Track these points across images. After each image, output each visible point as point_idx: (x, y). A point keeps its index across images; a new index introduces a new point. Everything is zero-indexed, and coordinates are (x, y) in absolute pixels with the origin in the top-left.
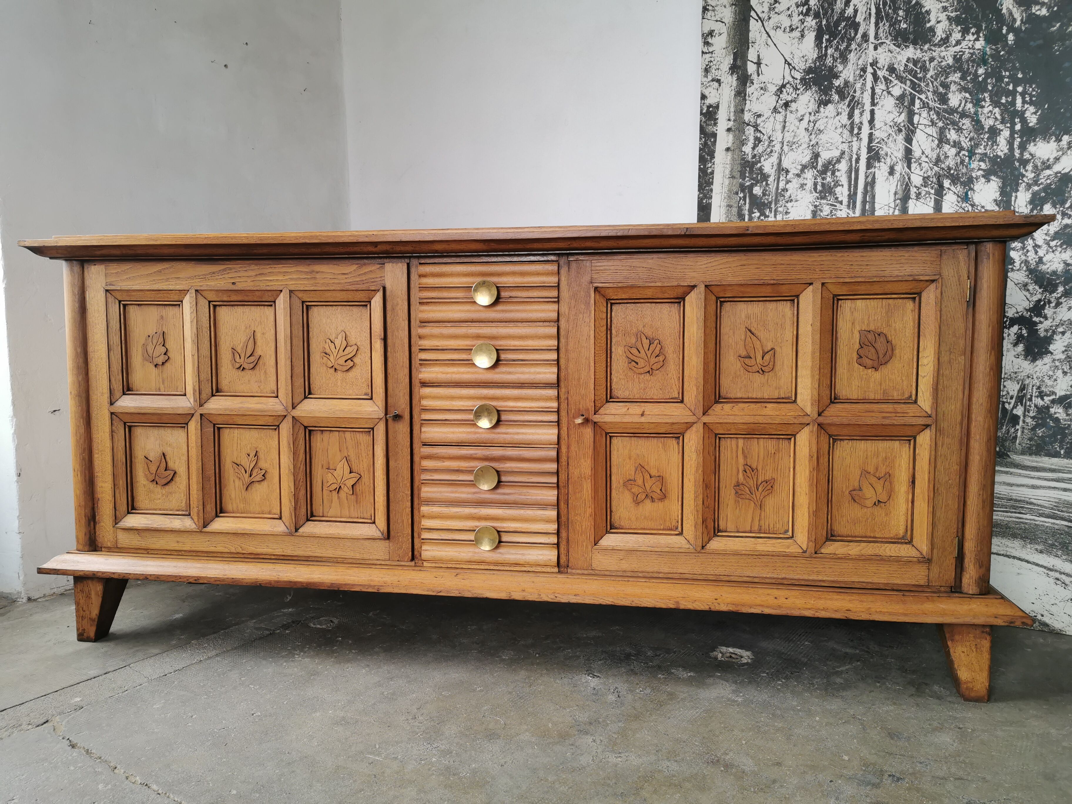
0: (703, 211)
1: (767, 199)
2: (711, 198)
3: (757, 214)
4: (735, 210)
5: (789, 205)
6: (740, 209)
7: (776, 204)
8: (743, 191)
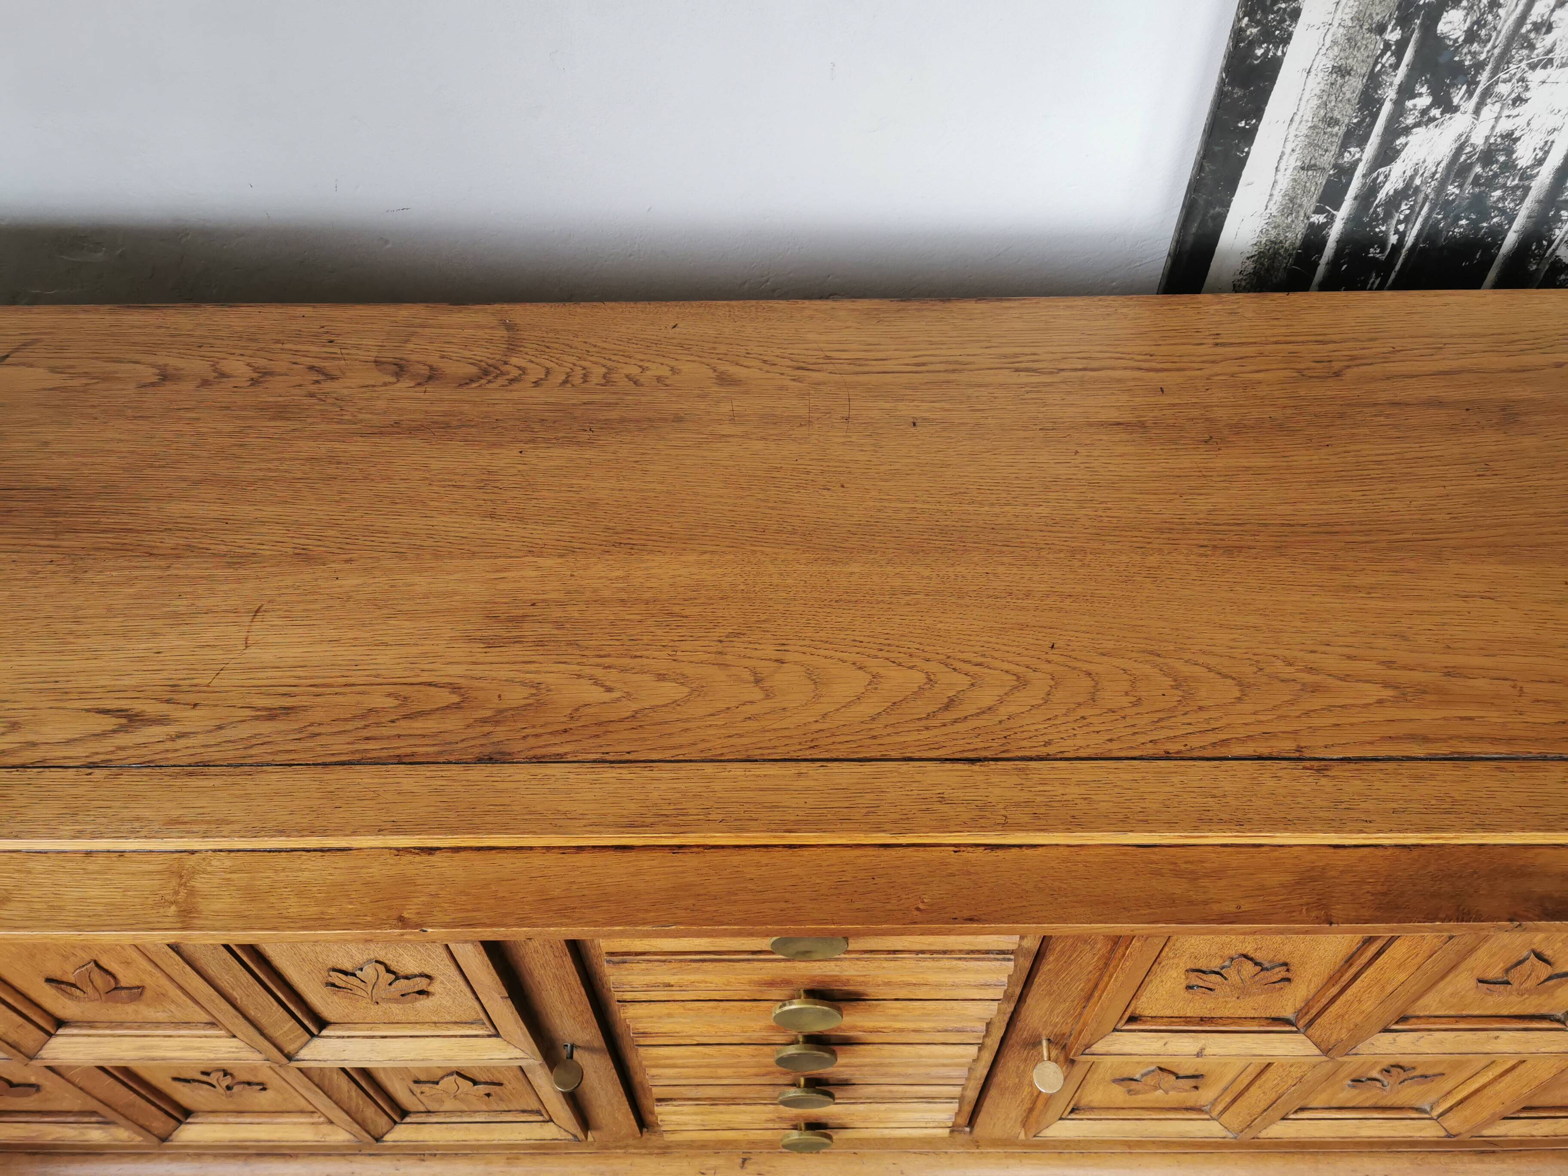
0: (1244, 85)
1: (1474, 54)
2: (1286, 39)
3: (1424, 101)
4: (1355, 84)
5: (1535, 77)
6: (1374, 81)
7: (1495, 72)
8: (1404, 21)
